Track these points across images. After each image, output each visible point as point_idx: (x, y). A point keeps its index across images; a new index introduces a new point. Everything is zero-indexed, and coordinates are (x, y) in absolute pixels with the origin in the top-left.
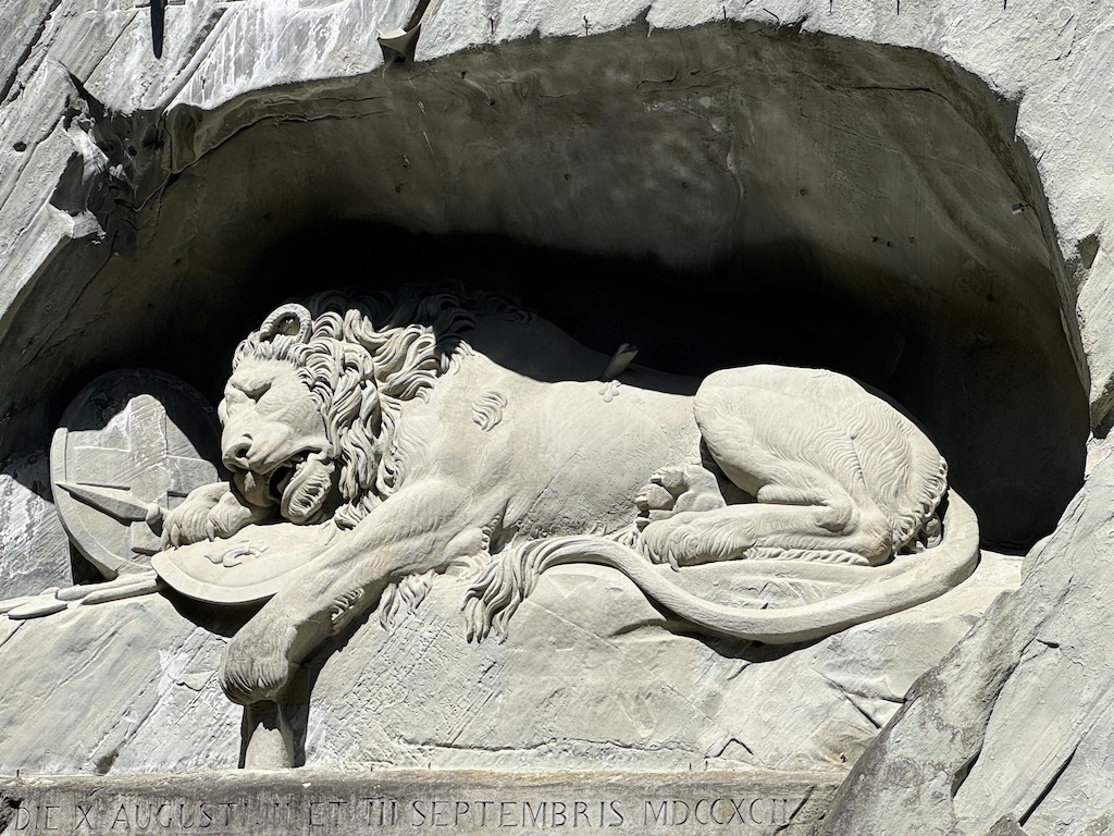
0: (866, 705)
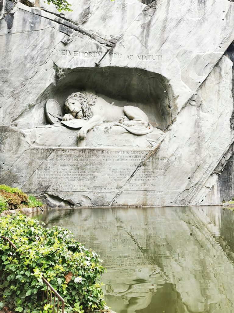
0: (150, 142)
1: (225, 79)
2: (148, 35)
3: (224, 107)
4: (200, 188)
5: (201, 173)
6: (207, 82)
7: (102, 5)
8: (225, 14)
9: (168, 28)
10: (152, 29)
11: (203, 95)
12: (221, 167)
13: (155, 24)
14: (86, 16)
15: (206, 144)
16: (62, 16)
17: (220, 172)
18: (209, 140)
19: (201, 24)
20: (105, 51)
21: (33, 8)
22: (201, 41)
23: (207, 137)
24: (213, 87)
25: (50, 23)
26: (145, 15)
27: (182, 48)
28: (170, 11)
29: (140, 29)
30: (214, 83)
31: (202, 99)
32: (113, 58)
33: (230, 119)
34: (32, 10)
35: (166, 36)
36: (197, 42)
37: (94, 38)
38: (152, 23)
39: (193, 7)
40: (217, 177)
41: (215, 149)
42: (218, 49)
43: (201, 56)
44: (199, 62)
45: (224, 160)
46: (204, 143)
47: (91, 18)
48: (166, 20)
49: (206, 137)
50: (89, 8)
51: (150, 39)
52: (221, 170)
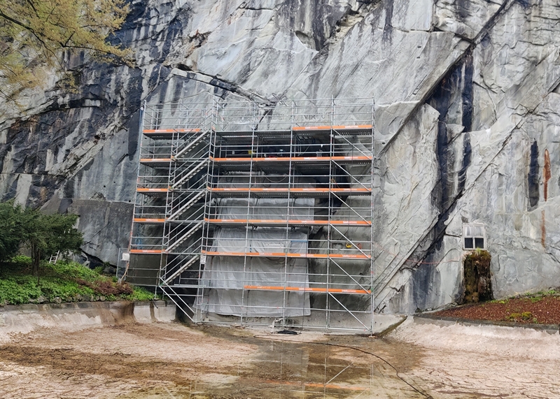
1: (425, 136)
2: (316, 89)
3: (422, 174)
4: (381, 288)
5: (382, 267)
6: (396, 142)
7: (264, 59)
8: (421, 50)
9: (342, 77)
10: (321, 80)
11: (390, 159)
12: (415, 261)
13: (324, 74)
14: (246, 74)
15: (390, 227)
16: (218, 77)
17: (414, 267)
18: (394, 222)
19: (386, 67)
20: (263, 112)
21: (190, 72)
22: (386, 89)
23: (392, 217)
24: (405, 149)
25: (205, 87)
26: (315, 63)
27: (360, 101)
28: (343, 57)
29: (308, 82)
30: (408, 143)
31: (388, 166)
32: (272, 121)
33: (432, 191)
34: (188, 74)
35: (338, 87)
36: (380, 91)
37: (252, 99)
38: (322, 74)
39: (375, 48)
40: (410, 274)
41: (404, 233)
42: (411, 97)
43: (385, 109)
44: (382, 116)
45: (419, 249)
46: (386, 225)
47: (252, 75)
48: (339, 67)
49: (390, 217)
50: (249, 64)
51: (319, 93)
52: (416, 265)
